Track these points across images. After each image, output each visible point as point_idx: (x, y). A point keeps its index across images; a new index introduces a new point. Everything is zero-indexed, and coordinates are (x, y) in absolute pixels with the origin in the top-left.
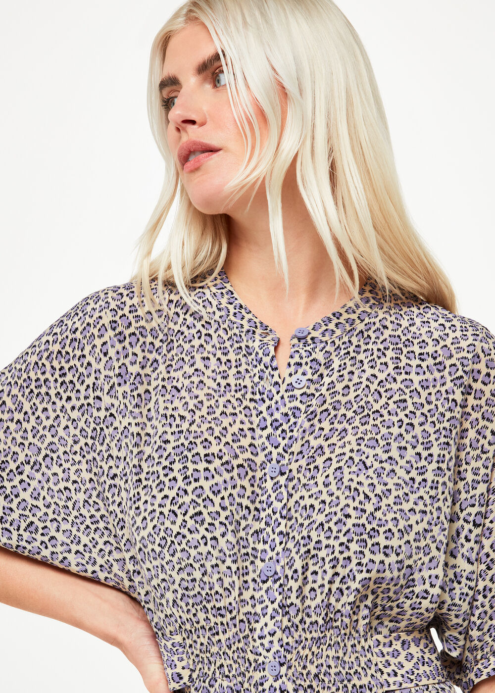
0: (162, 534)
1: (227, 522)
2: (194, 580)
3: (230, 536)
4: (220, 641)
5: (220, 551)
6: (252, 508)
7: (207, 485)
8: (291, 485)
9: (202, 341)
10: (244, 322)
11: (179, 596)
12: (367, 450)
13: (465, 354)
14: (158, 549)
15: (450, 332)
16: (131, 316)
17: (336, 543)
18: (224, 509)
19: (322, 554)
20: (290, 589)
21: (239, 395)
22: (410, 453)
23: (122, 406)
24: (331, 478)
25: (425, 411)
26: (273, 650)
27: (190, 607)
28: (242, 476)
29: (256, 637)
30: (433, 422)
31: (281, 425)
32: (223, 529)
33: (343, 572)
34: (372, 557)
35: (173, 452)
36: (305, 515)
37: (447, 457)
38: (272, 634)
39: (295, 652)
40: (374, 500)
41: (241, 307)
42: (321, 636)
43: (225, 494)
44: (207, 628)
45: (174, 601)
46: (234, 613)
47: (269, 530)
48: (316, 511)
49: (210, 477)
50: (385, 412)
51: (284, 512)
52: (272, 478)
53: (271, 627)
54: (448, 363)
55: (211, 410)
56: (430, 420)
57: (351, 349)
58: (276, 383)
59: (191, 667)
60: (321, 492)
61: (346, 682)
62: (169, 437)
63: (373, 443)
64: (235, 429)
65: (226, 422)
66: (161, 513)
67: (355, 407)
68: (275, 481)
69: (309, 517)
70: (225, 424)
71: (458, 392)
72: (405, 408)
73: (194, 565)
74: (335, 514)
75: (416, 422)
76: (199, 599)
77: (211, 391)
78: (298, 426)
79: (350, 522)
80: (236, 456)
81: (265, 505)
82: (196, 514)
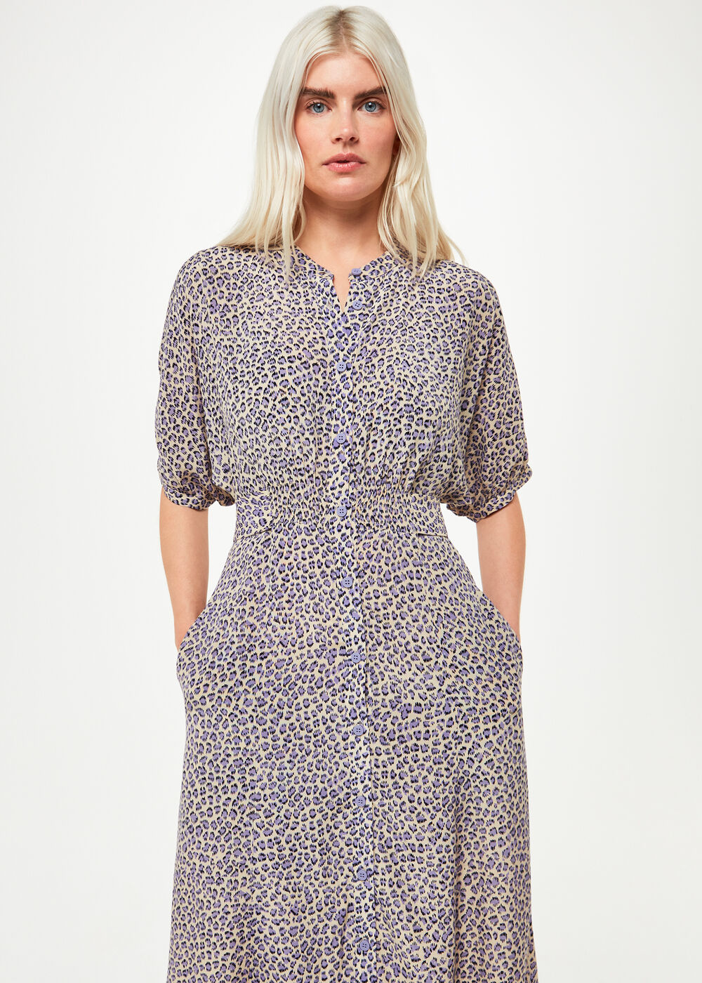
0: (257, 415)
1: (305, 405)
2: (281, 449)
3: (308, 416)
4: (299, 494)
5: (301, 426)
6: (324, 394)
7: (290, 378)
8: (355, 377)
9: (277, 281)
10: (307, 266)
11: (269, 462)
12: (408, 353)
13: (470, 288)
14: (254, 426)
15: (457, 274)
16: (217, 266)
17: (392, 419)
18: (303, 395)
19: (381, 427)
20: (358, 452)
21: (309, 315)
22: (437, 356)
23: (215, 328)
24: (385, 373)
25: (444, 328)
26: (341, 498)
27: (277, 470)
28: (316, 372)
29: (328, 488)
30: (450, 336)
31: (344, 335)
32: (303, 410)
33: (395, 440)
34: (417, 428)
35: (262, 356)
36: (368, 399)
37: (460, 360)
38: (341, 486)
39: (358, 500)
40: (418, 388)
41: (303, 255)
42: (377, 488)
43: (304, 384)
44: (290, 486)
45: (265, 465)
46: (311, 472)
47: (340, 410)
48: (377, 396)
49: (293, 372)
50: (417, 328)
51: (351, 397)
52: (339, 373)
53: (341, 480)
54: (458, 295)
55: (288, 326)
56: (447, 334)
57: (391, 284)
58: (337, 306)
59: (274, 515)
60: (379, 383)
61: (392, 523)
62: (258, 346)
63: (411, 348)
64: (310, 338)
65: (303, 334)
66: (256, 400)
67: (397, 324)
68: (342, 374)
69: (371, 400)
70: (302, 334)
71: (467, 315)
72: (430, 326)
73: (281, 438)
74: (391, 398)
75: (438, 335)
76: (284, 463)
77: (287, 314)
78: (358, 337)
79: (402, 403)
80: (312, 358)
81: (335, 392)
82: (283, 400)
